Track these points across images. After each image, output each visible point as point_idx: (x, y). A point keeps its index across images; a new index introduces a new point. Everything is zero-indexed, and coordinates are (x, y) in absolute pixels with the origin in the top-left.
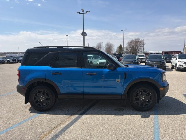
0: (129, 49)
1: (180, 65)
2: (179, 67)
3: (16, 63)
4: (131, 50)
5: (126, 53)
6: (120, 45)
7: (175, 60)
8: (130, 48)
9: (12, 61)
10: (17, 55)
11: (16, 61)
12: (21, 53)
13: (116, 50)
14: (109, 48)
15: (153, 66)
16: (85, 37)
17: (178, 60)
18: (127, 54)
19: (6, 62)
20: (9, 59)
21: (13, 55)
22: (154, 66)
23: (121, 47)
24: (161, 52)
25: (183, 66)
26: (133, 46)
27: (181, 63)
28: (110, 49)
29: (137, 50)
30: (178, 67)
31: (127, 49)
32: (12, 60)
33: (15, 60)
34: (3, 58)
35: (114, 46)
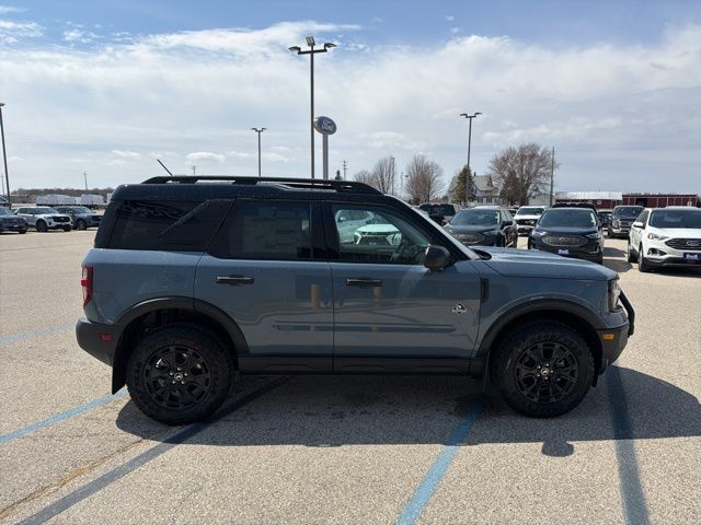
0: (499, 184)
1: (653, 251)
2: (651, 256)
3: (67, 229)
4: (506, 186)
5: (485, 200)
6: (462, 169)
7: (639, 229)
8: (503, 181)
9: (54, 224)
10: (78, 200)
11: (69, 223)
12: (96, 192)
13: (447, 186)
14: (422, 179)
15: (554, 250)
16: (329, 136)
17: (650, 229)
18: (489, 201)
19: (32, 226)
20: (41, 216)
21: (62, 199)
22: (560, 251)
23: (465, 177)
24: (621, 198)
25: (662, 253)
26: (512, 174)
27: (656, 240)
28: (425, 182)
29: (528, 186)
30: (646, 255)
31: (490, 184)
32: (56, 219)
33: (67, 219)
34: (22, 211)
35: (440, 174)
